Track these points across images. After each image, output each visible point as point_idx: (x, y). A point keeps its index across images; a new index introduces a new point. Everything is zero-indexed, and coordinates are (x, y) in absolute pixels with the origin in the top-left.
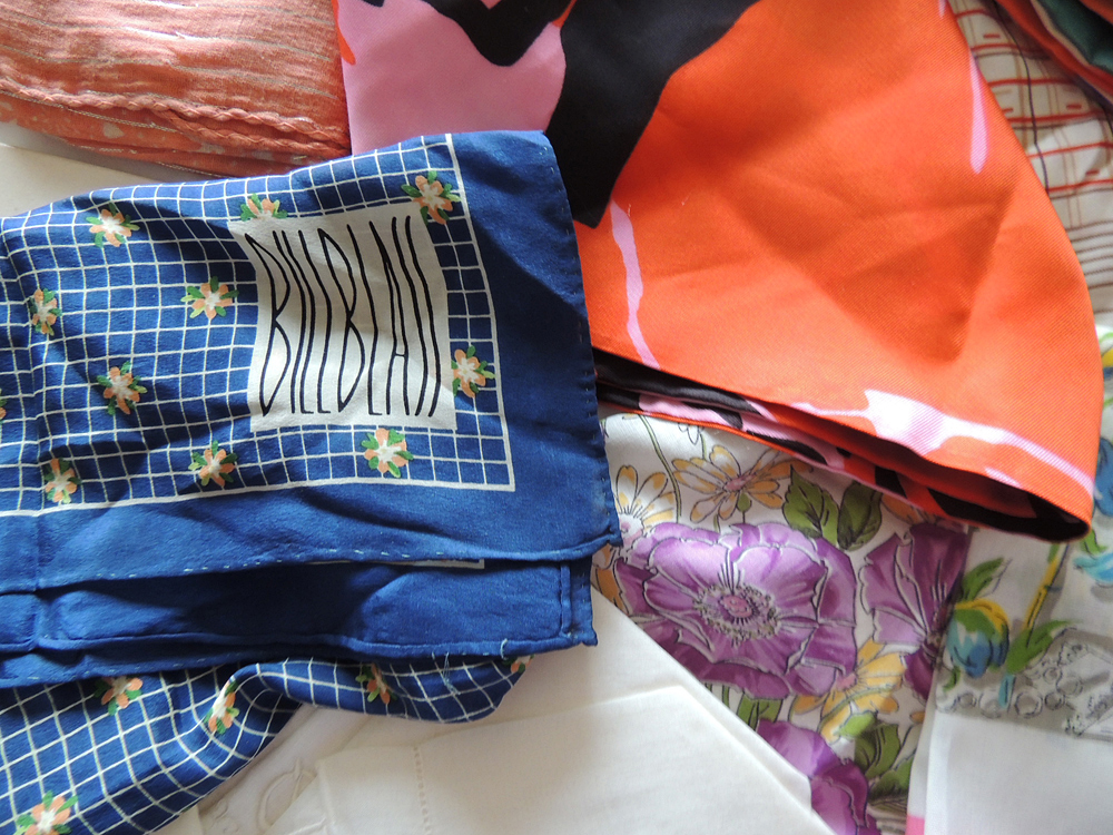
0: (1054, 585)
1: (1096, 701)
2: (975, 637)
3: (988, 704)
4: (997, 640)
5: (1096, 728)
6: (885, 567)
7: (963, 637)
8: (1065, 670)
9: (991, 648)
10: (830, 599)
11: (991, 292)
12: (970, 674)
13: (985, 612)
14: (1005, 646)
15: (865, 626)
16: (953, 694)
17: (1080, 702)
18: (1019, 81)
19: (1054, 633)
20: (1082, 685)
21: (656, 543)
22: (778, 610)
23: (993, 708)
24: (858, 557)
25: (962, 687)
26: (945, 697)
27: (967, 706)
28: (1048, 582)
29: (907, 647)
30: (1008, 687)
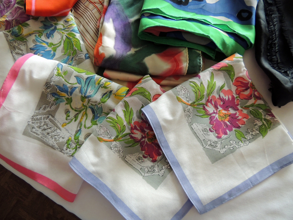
0: (31, 35)
1: (18, 52)
2: (17, 31)
3: (9, 39)
4: (19, 34)
5: (14, 54)
6: (17, 10)
7: (16, 29)
8: (20, 46)
9: (17, 34)
10: (8, 7)
12: (11, 34)
13: (22, 30)
14: (19, 36)
15: (8, 14)
16: (7, 33)
17: (17, 50)
19: (25, 40)
20: (20, 49)
22: (3, 2)
23: (8, 40)
24: (16, 5)
25: (9, 34)
26: (6, 32)
27: (6, 36)
28: (30, 33)
29: (7, 19)
30: (13, 40)
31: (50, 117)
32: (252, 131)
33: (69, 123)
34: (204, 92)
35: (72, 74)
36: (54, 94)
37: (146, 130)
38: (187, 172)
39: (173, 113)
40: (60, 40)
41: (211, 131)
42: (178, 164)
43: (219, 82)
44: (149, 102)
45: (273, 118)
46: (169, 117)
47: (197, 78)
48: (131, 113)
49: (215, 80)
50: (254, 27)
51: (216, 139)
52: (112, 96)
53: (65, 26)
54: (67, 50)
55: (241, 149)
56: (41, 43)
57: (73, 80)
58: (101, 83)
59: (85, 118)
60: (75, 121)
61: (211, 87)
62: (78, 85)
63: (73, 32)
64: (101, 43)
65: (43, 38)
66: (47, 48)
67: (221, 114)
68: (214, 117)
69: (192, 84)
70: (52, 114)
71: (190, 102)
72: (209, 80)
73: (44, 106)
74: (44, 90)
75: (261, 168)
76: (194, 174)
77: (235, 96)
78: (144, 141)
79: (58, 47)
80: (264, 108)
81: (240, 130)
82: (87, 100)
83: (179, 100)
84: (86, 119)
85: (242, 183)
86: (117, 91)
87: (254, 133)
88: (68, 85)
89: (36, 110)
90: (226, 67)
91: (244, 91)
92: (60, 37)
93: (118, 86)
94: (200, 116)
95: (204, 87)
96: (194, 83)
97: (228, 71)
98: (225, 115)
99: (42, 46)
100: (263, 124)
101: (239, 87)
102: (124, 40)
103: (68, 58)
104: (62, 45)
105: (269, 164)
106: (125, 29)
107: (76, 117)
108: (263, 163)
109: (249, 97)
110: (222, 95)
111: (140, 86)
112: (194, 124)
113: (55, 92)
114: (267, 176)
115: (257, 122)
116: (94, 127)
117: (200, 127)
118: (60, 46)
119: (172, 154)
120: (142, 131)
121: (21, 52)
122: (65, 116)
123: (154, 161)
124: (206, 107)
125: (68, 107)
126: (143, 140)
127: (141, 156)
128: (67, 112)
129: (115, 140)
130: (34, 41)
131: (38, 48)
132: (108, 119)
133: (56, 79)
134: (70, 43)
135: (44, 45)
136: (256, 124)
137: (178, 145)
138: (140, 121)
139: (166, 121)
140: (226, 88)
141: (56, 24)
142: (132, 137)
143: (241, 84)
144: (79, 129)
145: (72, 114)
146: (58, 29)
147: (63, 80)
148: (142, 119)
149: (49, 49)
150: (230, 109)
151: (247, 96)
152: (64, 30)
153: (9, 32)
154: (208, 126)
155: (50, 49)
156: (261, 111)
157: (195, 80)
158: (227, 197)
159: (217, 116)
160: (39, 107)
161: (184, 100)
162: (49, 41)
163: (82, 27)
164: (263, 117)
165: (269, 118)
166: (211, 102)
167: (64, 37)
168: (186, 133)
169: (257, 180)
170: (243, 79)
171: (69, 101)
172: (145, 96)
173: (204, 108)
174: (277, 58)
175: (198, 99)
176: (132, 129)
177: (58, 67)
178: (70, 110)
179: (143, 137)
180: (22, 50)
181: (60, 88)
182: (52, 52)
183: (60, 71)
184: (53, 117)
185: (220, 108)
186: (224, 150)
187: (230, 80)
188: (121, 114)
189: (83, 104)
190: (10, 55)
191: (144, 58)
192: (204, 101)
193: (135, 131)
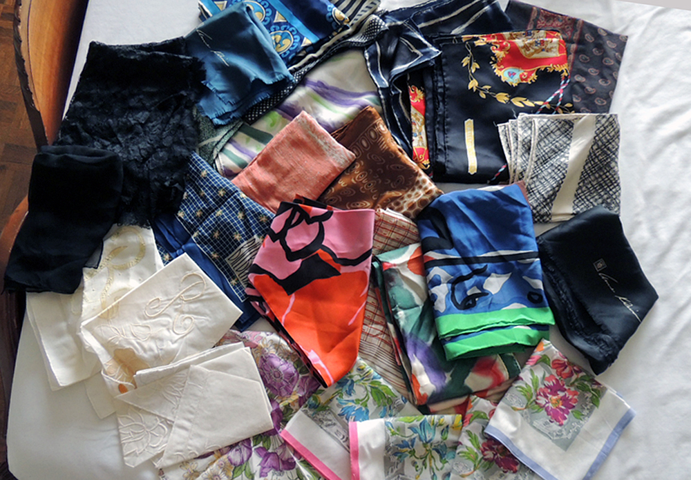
1: (327, 424)
2: (314, 402)
3: (309, 414)
4: (317, 404)
5: (325, 428)
6: (305, 381)
7: (312, 401)
8: (326, 416)
9: (315, 405)
10: (293, 380)
11: (340, 345)
12: (309, 408)
13: (318, 398)
14: (318, 406)
15: (296, 388)
16: (305, 409)
17: (325, 423)
18: (373, 313)
19: (327, 409)
20: (327, 420)
21: (269, 356)
22: (283, 378)
24: (300, 376)
25: (307, 409)
26: (303, 409)
27: (306, 413)
28: (330, 399)
29: (301, 396)
30: (314, 413)
31: (401, 476)
32: (586, 405)
33: (421, 473)
34: (531, 391)
35: (404, 428)
36: (395, 454)
37: (494, 446)
38: (548, 469)
39: (515, 424)
40: (366, 393)
41: (552, 422)
42: (537, 466)
43: (540, 373)
44: (487, 421)
45: (599, 385)
46: (512, 429)
47: (520, 381)
48: (475, 438)
49: (536, 374)
50: (548, 308)
51: (560, 428)
52: (450, 429)
53: (362, 375)
54: (379, 400)
55: (584, 427)
56: (346, 404)
57: (409, 433)
58: (435, 423)
59: (433, 461)
60: (425, 468)
61: (535, 383)
62: (416, 435)
63: (375, 380)
64: (419, 384)
65: (345, 397)
66: (355, 407)
67: (552, 401)
68: (548, 407)
69: (519, 389)
70: (401, 472)
71: (524, 406)
72: (531, 377)
73: (390, 469)
74: (385, 454)
75: (607, 436)
76: (555, 468)
77: (558, 378)
78: (498, 458)
79: (367, 401)
80: (587, 379)
81: (576, 408)
82: (429, 444)
83: (514, 409)
84: (435, 461)
85: (597, 458)
86: (453, 423)
87: (588, 407)
88: (407, 439)
89: (386, 476)
90: (541, 358)
91: (563, 370)
92: (363, 390)
93: (452, 418)
94: (536, 412)
95: (529, 386)
96: (520, 387)
97: (543, 360)
98: (557, 400)
99: (349, 407)
100: (594, 395)
101: (558, 368)
102: (433, 367)
103: (384, 409)
104: (371, 398)
105: (612, 429)
106: (428, 356)
107: (424, 464)
108: (607, 430)
109: (571, 375)
110: (546, 383)
111: (473, 411)
112: (534, 422)
113: (396, 451)
114: (615, 441)
115: (588, 395)
116: (446, 465)
117: (541, 423)
118: (368, 399)
119: (527, 458)
120: (492, 449)
121: (330, 423)
122: (414, 468)
123: (515, 472)
124: (538, 401)
125: (413, 458)
126: (496, 457)
127: (502, 472)
128: (414, 463)
129: (475, 470)
130: (338, 405)
131: (346, 411)
132: (460, 455)
133: (392, 439)
134: (378, 393)
135: (350, 404)
136: (587, 397)
137: (530, 448)
138: (486, 440)
139: (513, 433)
140: (547, 375)
141: (351, 377)
142: (486, 460)
143: (558, 365)
144: (432, 474)
145: (419, 463)
146: (356, 381)
147: (400, 437)
148: (486, 438)
149: (358, 407)
150: (559, 392)
151: (568, 373)
152: (362, 379)
153: (306, 407)
154: (547, 419)
155: (360, 406)
156: (586, 383)
157: (519, 383)
158: (589, 475)
159: (550, 405)
160: (387, 473)
161: (519, 407)
162: (353, 397)
163: (378, 368)
164: (590, 388)
165: (595, 387)
166: (540, 395)
167: (369, 389)
168: (531, 434)
169: (608, 448)
170: (559, 360)
171: (413, 453)
172: (482, 417)
173: (537, 403)
174: (580, 324)
175: (529, 400)
176: (483, 452)
177: (388, 427)
178: (416, 460)
179: (494, 455)
180: (330, 420)
181: (400, 446)
182: (364, 409)
183: (393, 430)
184: (403, 474)
185: (550, 396)
186: (570, 434)
187: (548, 366)
188: (469, 444)
189: (427, 450)
190: (321, 430)
191: (463, 382)
192: (534, 398)
193: (486, 453)
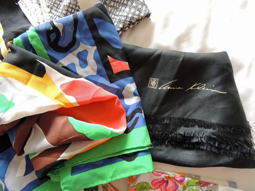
45: (208, 186)
91: (167, 185)
101: (161, 186)
143: (159, 183)
151: (173, 186)
187: (149, 190)
